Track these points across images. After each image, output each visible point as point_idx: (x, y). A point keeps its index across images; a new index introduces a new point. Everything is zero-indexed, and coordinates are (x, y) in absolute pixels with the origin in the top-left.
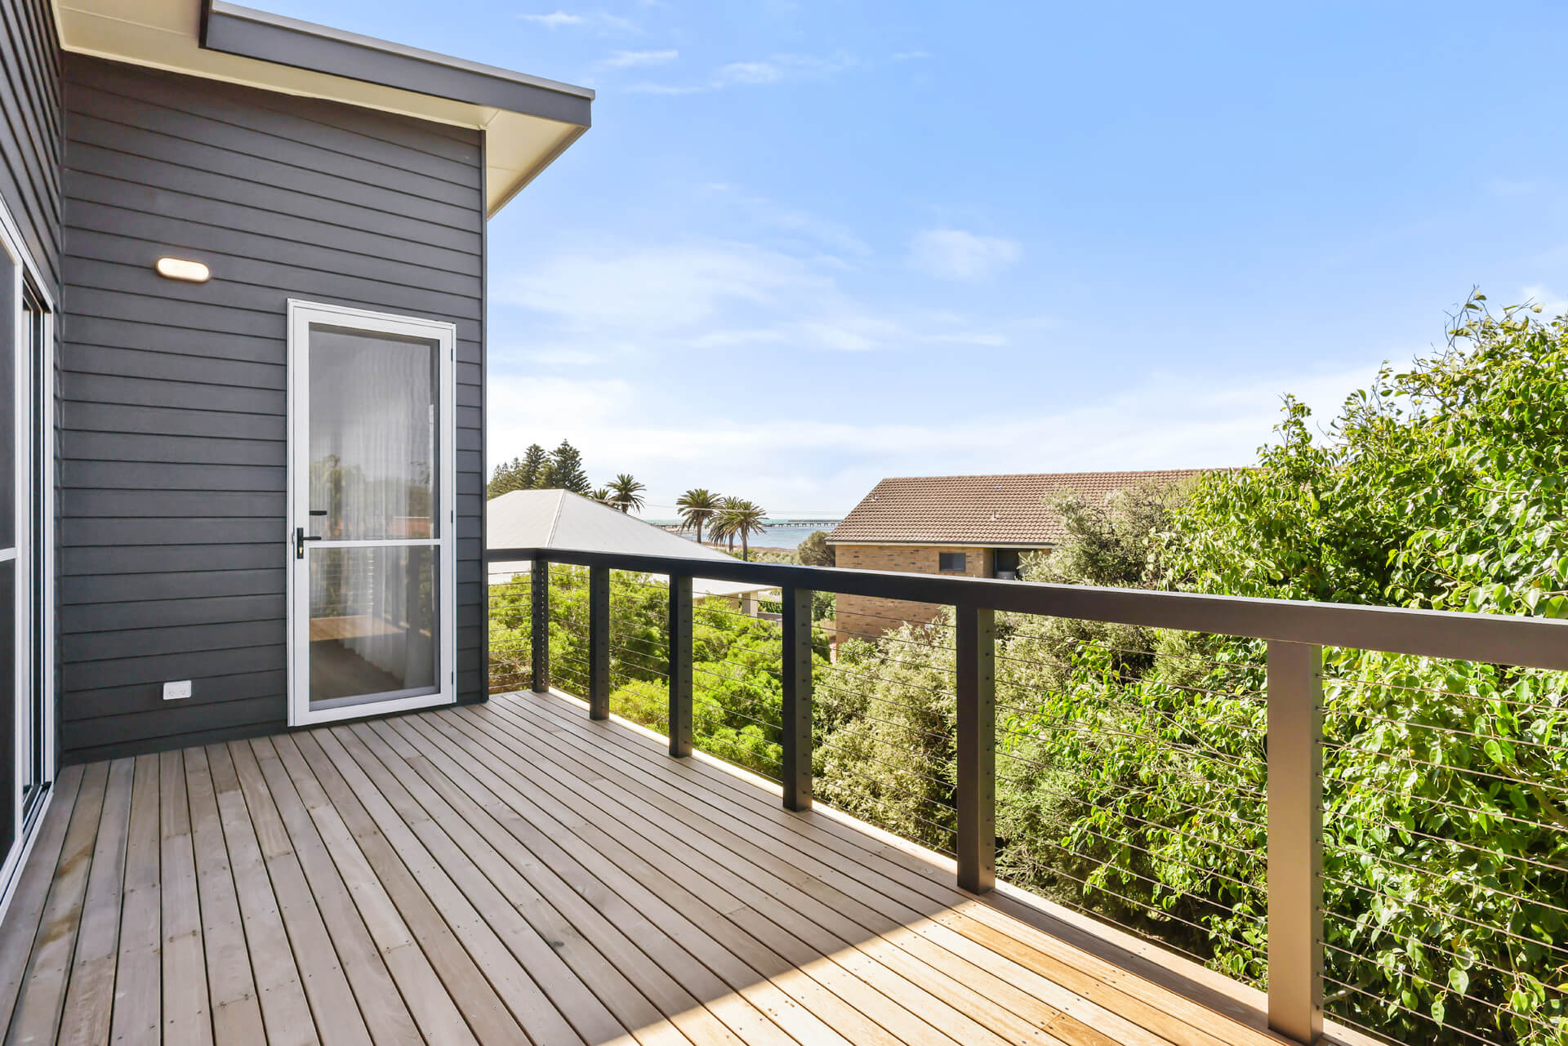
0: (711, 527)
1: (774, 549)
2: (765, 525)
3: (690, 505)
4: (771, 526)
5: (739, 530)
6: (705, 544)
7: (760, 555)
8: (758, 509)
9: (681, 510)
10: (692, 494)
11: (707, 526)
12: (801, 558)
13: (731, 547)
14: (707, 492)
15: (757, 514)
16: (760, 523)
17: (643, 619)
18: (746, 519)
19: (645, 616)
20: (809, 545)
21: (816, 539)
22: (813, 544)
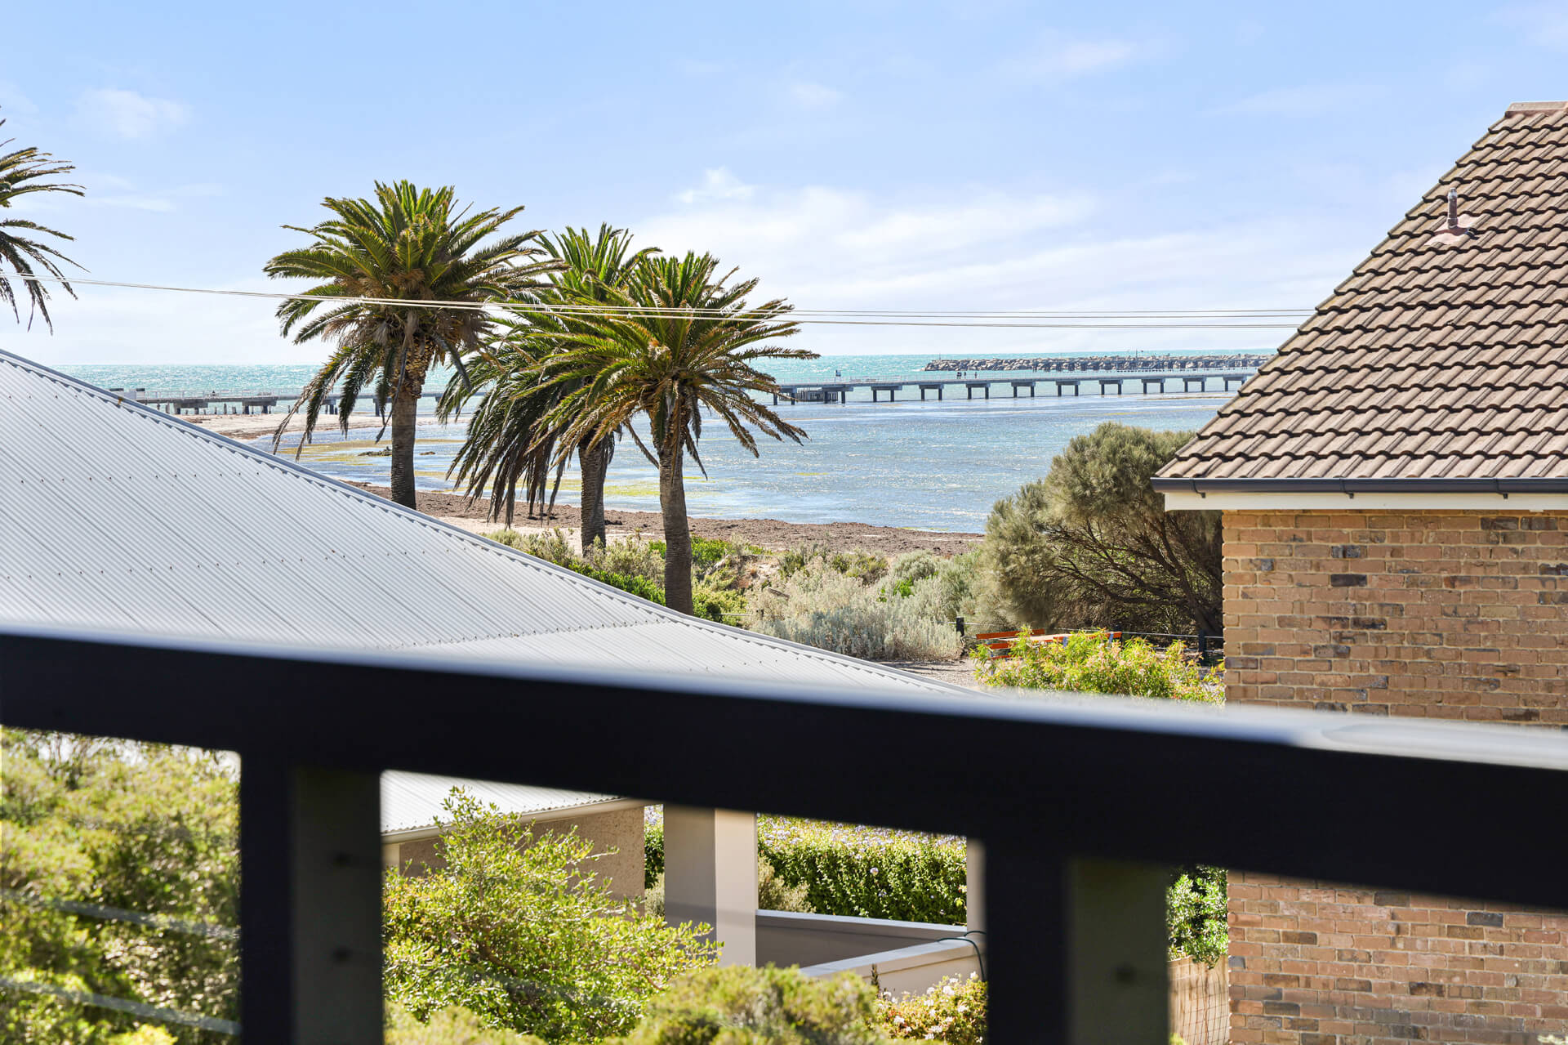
0: (473, 403)
1: (849, 532)
2: (791, 394)
3: (349, 278)
4: (827, 394)
5: (642, 420)
6: (444, 505)
7: (766, 569)
8: (753, 301)
9: (297, 307)
10: (354, 214)
11: (448, 403)
12: (1010, 582)
13: (594, 523)
14: (445, 196)
15: (747, 329)
16: (763, 382)
17: (73, 983)
18: (679, 357)
19: (91, 964)
20: (1057, 508)
21: (1100, 473)
22: (1083, 503)
